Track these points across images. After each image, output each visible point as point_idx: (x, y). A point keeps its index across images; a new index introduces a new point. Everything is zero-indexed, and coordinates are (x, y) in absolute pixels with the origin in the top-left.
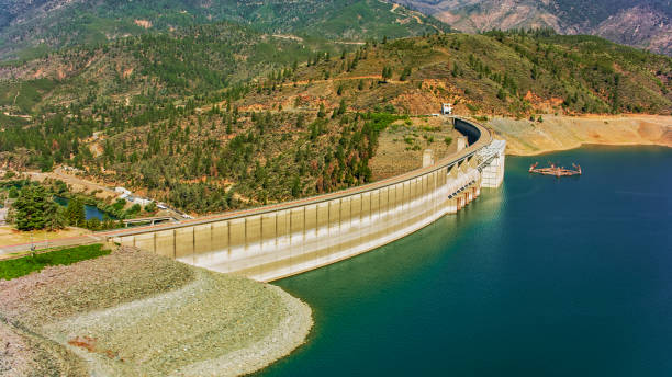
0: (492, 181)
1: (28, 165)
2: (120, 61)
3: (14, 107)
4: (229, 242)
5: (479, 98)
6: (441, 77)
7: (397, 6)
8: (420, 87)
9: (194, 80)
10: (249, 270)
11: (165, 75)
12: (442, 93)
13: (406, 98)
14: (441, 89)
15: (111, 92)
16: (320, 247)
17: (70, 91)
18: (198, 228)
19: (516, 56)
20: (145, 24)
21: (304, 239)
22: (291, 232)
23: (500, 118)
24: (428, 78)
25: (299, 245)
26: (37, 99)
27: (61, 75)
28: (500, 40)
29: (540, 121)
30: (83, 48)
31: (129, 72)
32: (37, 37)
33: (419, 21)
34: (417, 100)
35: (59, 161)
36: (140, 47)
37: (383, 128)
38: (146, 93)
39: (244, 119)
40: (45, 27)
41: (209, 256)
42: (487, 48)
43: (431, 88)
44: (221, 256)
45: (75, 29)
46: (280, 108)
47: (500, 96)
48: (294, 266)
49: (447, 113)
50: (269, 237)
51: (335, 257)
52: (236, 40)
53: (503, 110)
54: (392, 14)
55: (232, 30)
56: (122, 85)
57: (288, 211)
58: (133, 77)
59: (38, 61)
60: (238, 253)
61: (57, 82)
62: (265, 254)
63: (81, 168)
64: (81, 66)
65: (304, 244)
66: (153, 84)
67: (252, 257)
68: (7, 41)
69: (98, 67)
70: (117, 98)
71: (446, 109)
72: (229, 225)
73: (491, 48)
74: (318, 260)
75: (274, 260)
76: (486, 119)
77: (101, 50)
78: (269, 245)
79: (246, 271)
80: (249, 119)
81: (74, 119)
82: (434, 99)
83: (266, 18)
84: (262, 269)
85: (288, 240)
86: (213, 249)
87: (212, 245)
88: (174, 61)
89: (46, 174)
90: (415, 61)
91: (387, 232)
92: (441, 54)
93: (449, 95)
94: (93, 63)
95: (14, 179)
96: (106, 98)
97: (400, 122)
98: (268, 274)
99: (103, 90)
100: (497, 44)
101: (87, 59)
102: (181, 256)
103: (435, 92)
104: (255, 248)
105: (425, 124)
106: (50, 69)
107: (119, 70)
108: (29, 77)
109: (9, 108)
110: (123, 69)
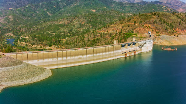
0: (144, 51)
1: (46, 45)
2: (81, 20)
3: (52, 31)
4: (38, 58)
5: (160, 29)
6: (150, 24)
7: (164, 6)
8: (143, 26)
9: (100, 25)
10: (45, 65)
11: (93, 24)
12: (149, 28)
13: (138, 29)
14: (149, 27)
15: (78, 28)
16: (68, 62)
17: (67, 28)
18: (29, 54)
19: (176, 18)
20: (94, 11)
21: (62, 59)
22: (58, 57)
23: (164, 35)
24: (146, 24)
25: (60, 61)
26: (58, 29)
27: (66, 23)
28: (173, 14)
29: (177, 36)
30: (73, 16)
31: (84, 23)
32: (65, 14)
33: (170, 11)
34: (142, 30)
35: (54, 44)
36: (87, 16)
37: (129, 37)
38: (87, 28)
39: (99, 34)
40: (67, 11)
41: (32, 61)
42: (168, 16)
43: (147, 27)
44: (36, 61)
45: (75, 12)
46: (107, 31)
47: (166, 29)
48: (59, 66)
49: (149, 33)
50: (50, 58)
51: (73, 65)
52: (115, 15)
53: (166, 33)
54: (163, 9)
55: (114, 12)
56: (81, 26)
57: (57, 52)
58: (84, 24)
59: (61, 19)
60: (41, 61)
61: (65, 25)
62: (49, 62)
63: (58, 46)
64: (71, 21)
65: (62, 60)
66: (89, 26)
67: (45, 62)
68: (58, 15)
69: (76, 22)
70: (79, 29)
71: (149, 32)
72: (38, 54)
73: (169, 16)
74: (67, 65)
75: (52, 64)
76: (159, 35)
77: (77, 17)
78: (51, 60)
79: (43, 66)
80: (100, 34)
81: (63, 34)
82: (147, 30)
83: (128, 10)
84: (48, 66)
85: (57, 59)
86: (33, 59)
87: (33, 58)
88: (96, 20)
89: (50, 47)
90: (145, 19)
91: (93, 60)
92: (153, 18)
93: (151, 29)
94: (75, 20)
95: (42, 48)
96: (76, 29)
97: (134, 35)
98: (50, 67)
99: (76, 27)
100: (172, 15)
101: (73, 19)
102: (24, 60)
103: (148, 28)
104: (46, 60)
105: (141, 36)
106: (63, 22)
107: (81, 22)
108: (58, 24)
109: (50, 31)
110: (82, 22)
